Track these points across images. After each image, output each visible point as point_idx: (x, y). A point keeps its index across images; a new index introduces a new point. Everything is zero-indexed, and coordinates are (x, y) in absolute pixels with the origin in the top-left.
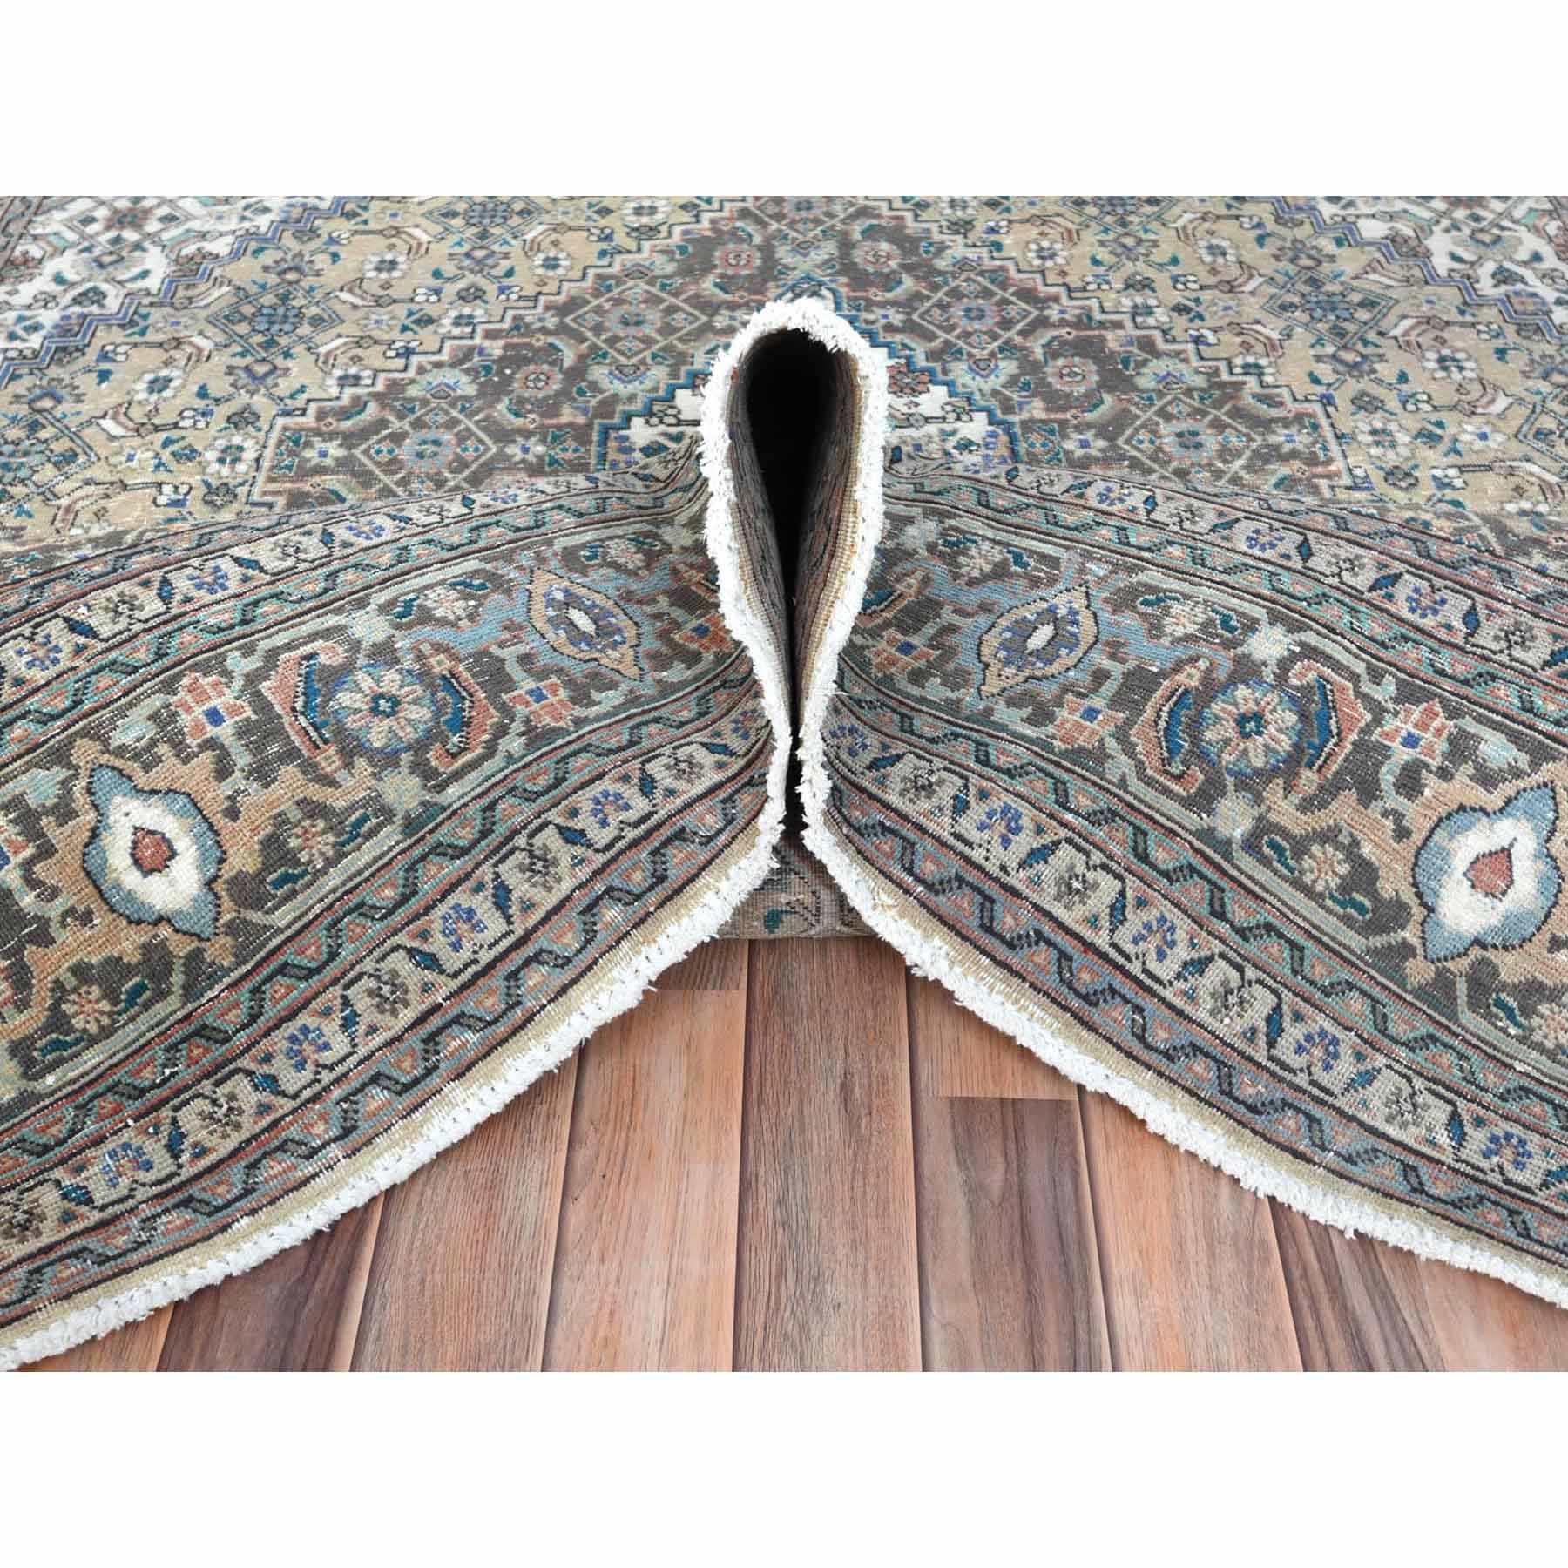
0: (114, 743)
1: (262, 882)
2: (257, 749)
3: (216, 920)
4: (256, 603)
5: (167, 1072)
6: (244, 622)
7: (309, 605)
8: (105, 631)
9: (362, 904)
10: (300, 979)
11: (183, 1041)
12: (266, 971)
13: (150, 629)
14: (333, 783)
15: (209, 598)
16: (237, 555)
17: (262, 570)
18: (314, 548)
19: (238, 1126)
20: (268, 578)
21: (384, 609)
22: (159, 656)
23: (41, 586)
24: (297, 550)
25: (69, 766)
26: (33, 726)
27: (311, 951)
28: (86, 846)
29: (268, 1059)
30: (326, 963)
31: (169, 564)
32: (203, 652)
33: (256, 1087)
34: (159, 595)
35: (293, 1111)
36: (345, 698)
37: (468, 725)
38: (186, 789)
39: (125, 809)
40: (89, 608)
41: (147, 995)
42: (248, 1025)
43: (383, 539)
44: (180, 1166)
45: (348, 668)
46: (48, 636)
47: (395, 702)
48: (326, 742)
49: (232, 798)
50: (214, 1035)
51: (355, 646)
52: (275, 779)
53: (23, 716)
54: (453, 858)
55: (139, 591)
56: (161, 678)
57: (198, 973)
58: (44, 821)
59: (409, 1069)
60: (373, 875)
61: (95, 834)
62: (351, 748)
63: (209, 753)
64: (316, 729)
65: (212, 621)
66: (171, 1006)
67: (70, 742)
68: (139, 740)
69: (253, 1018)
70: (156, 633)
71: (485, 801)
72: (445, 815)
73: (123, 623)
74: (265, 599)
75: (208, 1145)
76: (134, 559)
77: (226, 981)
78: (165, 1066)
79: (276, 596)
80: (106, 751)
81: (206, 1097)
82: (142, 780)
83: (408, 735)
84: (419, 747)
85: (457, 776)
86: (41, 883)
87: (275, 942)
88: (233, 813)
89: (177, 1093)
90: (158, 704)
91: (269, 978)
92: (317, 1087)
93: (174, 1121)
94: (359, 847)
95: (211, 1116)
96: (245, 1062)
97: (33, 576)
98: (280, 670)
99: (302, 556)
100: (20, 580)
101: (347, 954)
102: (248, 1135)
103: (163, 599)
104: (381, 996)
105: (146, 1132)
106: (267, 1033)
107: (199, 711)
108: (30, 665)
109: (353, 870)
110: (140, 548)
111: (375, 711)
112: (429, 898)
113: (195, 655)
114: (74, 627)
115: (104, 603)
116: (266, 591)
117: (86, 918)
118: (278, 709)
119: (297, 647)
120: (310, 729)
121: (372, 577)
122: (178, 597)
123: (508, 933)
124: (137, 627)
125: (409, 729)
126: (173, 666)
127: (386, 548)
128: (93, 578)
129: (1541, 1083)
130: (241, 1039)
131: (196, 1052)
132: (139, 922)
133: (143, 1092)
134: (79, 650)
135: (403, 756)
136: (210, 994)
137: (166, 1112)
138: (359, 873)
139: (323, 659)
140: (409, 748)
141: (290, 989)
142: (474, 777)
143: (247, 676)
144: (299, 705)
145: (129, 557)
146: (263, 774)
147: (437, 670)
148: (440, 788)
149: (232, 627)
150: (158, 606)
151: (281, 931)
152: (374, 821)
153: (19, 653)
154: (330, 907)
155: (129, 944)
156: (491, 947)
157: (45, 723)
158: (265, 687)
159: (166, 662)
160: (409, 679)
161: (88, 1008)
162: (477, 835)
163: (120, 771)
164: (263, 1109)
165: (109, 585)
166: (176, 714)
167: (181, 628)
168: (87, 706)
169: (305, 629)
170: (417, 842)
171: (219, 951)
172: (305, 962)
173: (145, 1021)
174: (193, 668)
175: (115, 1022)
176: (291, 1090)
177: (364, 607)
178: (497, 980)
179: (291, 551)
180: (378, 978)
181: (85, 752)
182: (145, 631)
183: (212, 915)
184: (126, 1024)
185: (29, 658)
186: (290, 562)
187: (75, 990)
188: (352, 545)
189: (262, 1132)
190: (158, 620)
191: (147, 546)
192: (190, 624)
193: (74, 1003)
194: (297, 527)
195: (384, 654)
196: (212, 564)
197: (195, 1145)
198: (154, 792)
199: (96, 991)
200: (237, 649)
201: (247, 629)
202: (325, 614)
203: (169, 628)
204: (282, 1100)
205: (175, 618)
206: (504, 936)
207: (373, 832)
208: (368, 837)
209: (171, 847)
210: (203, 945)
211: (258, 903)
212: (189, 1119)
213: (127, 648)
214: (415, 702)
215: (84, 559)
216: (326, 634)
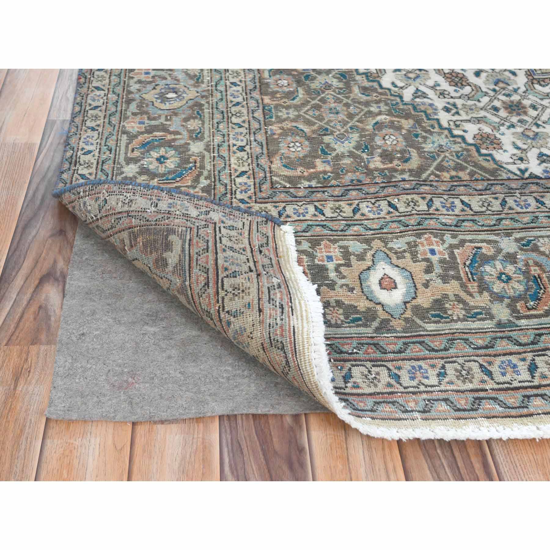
0: (389, 246)
1: (428, 312)
2: (446, 270)
3: (402, 314)
4: (463, 221)
5: (355, 351)
6: (456, 226)
7: (485, 228)
8: (401, 209)
9: (468, 340)
10: (427, 350)
11: (366, 344)
12: (414, 340)
13: (419, 214)
14: (471, 295)
15: (446, 212)
16: (464, 200)
17: (471, 209)
18: (496, 206)
19: (376, 386)
20: (472, 213)
21: (517, 240)
22: (419, 224)
23: (384, 187)
24: (489, 205)
25: (369, 245)
26: (362, 229)
27: (436, 344)
28: (364, 270)
29: (399, 368)
30: (441, 350)
31: (435, 194)
32: (436, 230)
33: (390, 376)
34: (427, 204)
35: (402, 393)
36: (487, 268)
37: (540, 300)
38: (411, 271)
39: (384, 267)
40: (399, 200)
41: (360, 322)
42: (397, 353)
43: (528, 210)
44: (346, 387)
45: (493, 258)
46: (379, 205)
47: (509, 278)
48: (474, 280)
49: (428, 281)
50: (380, 348)
51: (499, 251)
52: (449, 283)
53: (360, 225)
54: (515, 344)
55: (420, 200)
56: (417, 232)
57: (384, 327)
58: (352, 256)
59: (462, 403)
60: (476, 333)
61: (369, 269)
62: (483, 287)
63: (425, 263)
64: (472, 274)
65: (443, 221)
66: (369, 331)
67: (373, 239)
68: (399, 248)
69: (400, 352)
70: (421, 216)
71: (537, 332)
72: (517, 328)
73: (410, 209)
74: (468, 220)
75: (360, 385)
76: (423, 187)
77: (394, 335)
78: (355, 348)
79: (473, 221)
80: (385, 247)
81: (367, 368)
82: (395, 260)
83: (511, 293)
84: (514, 300)
85: (528, 317)
86: (340, 273)
87: (422, 333)
88: (426, 285)
89: (355, 360)
90: (411, 240)
91: (414, 343)
92: (417, 390)
93: (350, 369)
94: (474, 322)
95: (366, 376)
96: (389, 365)
97: (383, 182)
98: (464, 248)
99: (490, 208)
100: (377, 183)
101: (452, 351)
102: (379, 391)
103: (428, 206)
104: (460, 373)
105: (337, 367)
106: (403, 360)
107: (427, 248)
108: (369, 211)
109: (468, 327)
110: (426, 183)
111: (499, 278)
112: (498, 352)
113: (433, 229)
114: (390, 205)
115: (405, 200)
116: (470, 218)
117: (352, 290)
118: (459, 261)
119: (474, 243)
120: (469, 273)
121: (517, 225)
122: (434, 208)
123: (530, 382)
124: (414, 212)
125: (512, 291)
126: (423, 230)
127: (528, 215)
128: (405, 189)
130: (392, 356)
131: (370, 350)
132: (371, 300)
133: (342, 352)
134: (389, 213)
135: (506, 300)
136: (386, 335)
137: (348, 365)
138: (471, 329)
139: (484, 251)
140: (509, 298)
141: (420, 351)
142: (536, 321)
143: (451, 245)
144: (468, 263)
145: (421, 185)
146: (445, 279)
147: (533, 272)
148: (518, 318)
149: (451, 226)
150: (425, 208)
151: (427, 331)
152: (484, 316)
153: (367, 207)
154: (453, 333)
155: (363, 305)
156: (520, 382)
157: (367, 230)
158: (456, 251)
159: (421, 227)
160: (518, 272)
161: (335, 315)
162: (529, 342)
163: (388, 255)
164: (389, 385)
165: (410, 194)
166: (417, 245)
167: (431, 219)
168: (385, 231)
169: (480, 237)
170: (501, 332)
171: (397, 324)
172: (432, 345)
173: (354, 330)
174: (431, 233)
175: (342, 324)
176: (405, 384)
177: (509, 237)
178: (519, 395)
179: (486, 204)
180: (462, 367)
181: (377, 244)
182: (417, 214)
183: (402, 312)
184: (345, 327)
185: (370, 209)
186: (484, 209)
187: (333, 307)
188: (513, 209)
189: (386, 393)
190: (423, 212)
191: (429, 183)
192: (435, 218)
193: (330, 310)
194: (492, 194)
195: (511, 258)
196: (451, 200)
197: (355, 383)
198: (397, 266)
199: (341, 311)
200: (450, 234)
201: (457, 229)
202: (491, 234)
203: (426, 216)
204: (398, 386)
205: (430, 214)
206: (528, 381)
207: (483, 319)
208: (480, 320)
209: (396, 285)
210: (392, 319)
211: (423, 318)
212: (356, 372)
213: (407, 218)
214: (518, 282)
215: (404, 180)
216: (489, 242)
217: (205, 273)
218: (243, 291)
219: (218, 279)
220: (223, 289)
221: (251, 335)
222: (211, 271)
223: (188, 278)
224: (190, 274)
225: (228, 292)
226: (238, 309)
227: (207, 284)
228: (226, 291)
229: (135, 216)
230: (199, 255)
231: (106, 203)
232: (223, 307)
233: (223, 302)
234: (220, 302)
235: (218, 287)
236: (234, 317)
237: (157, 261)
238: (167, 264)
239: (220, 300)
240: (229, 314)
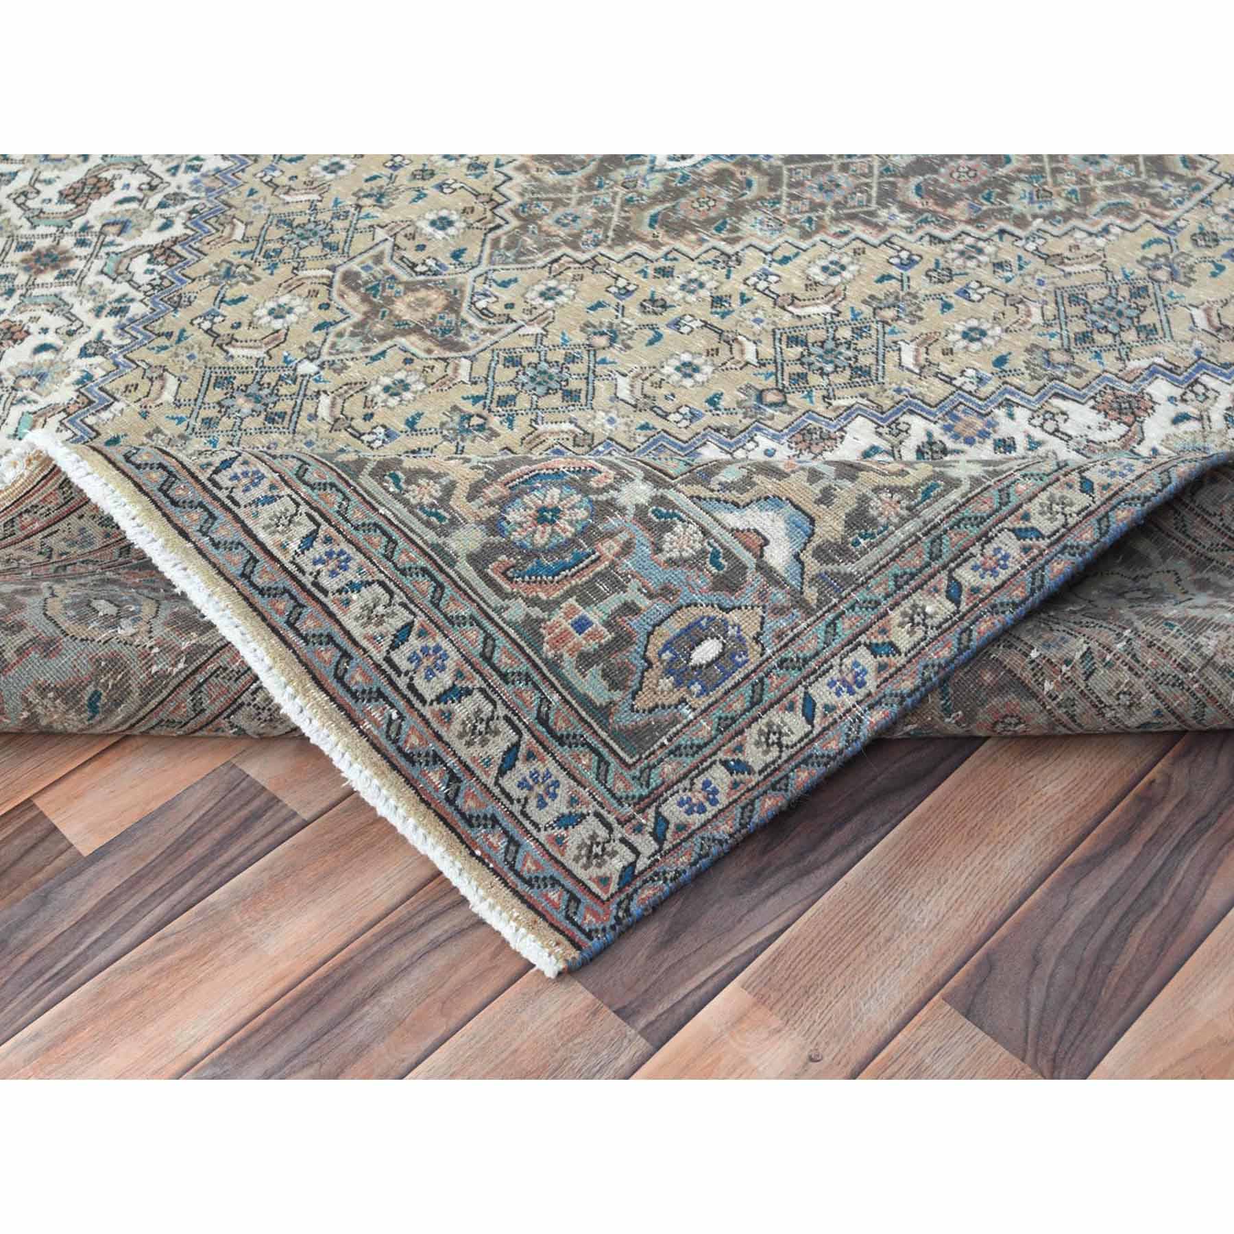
129: (391, 523)
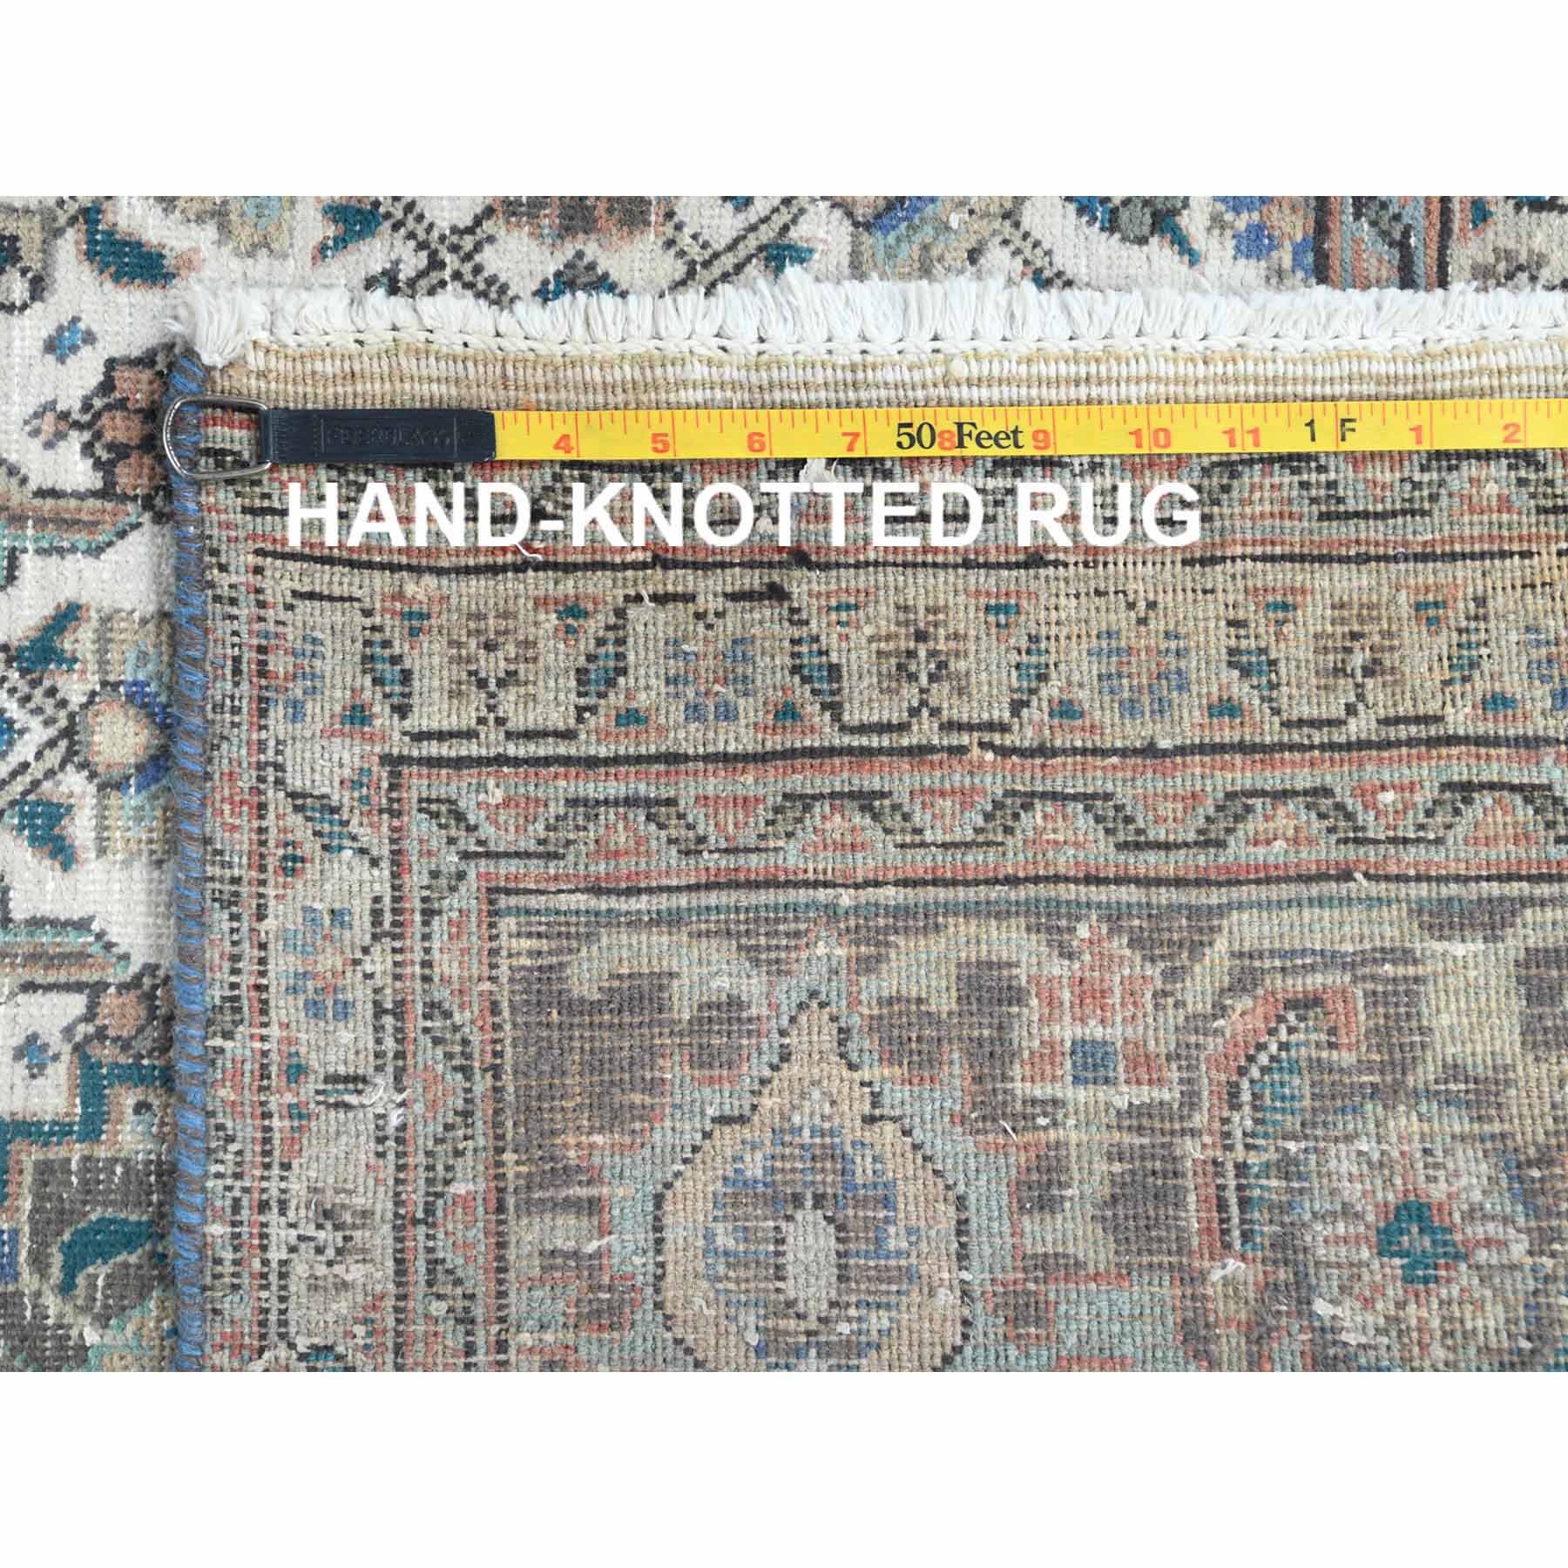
217: (807, 808)
218: (921, 636)
219: (850, 751)
220: (903, 727)
221: (1142, 605)
222: (798, 782)
223: (822, 895)
224: (806, 884)
225: (923, 703)
226: (1014, 657)
227: (866, 801)
228: (914, 712)
229: (430, 1182)
230: (702, 840)
231: (329, 1348)
232: (990, 726)
233: (970, 727)
234: (965, 739)
235: (890, 752)
236: (1043, 678)
237: (704, 1059)
238: (734, 1003)
239: (954, 739)
240: (1027, 704)
